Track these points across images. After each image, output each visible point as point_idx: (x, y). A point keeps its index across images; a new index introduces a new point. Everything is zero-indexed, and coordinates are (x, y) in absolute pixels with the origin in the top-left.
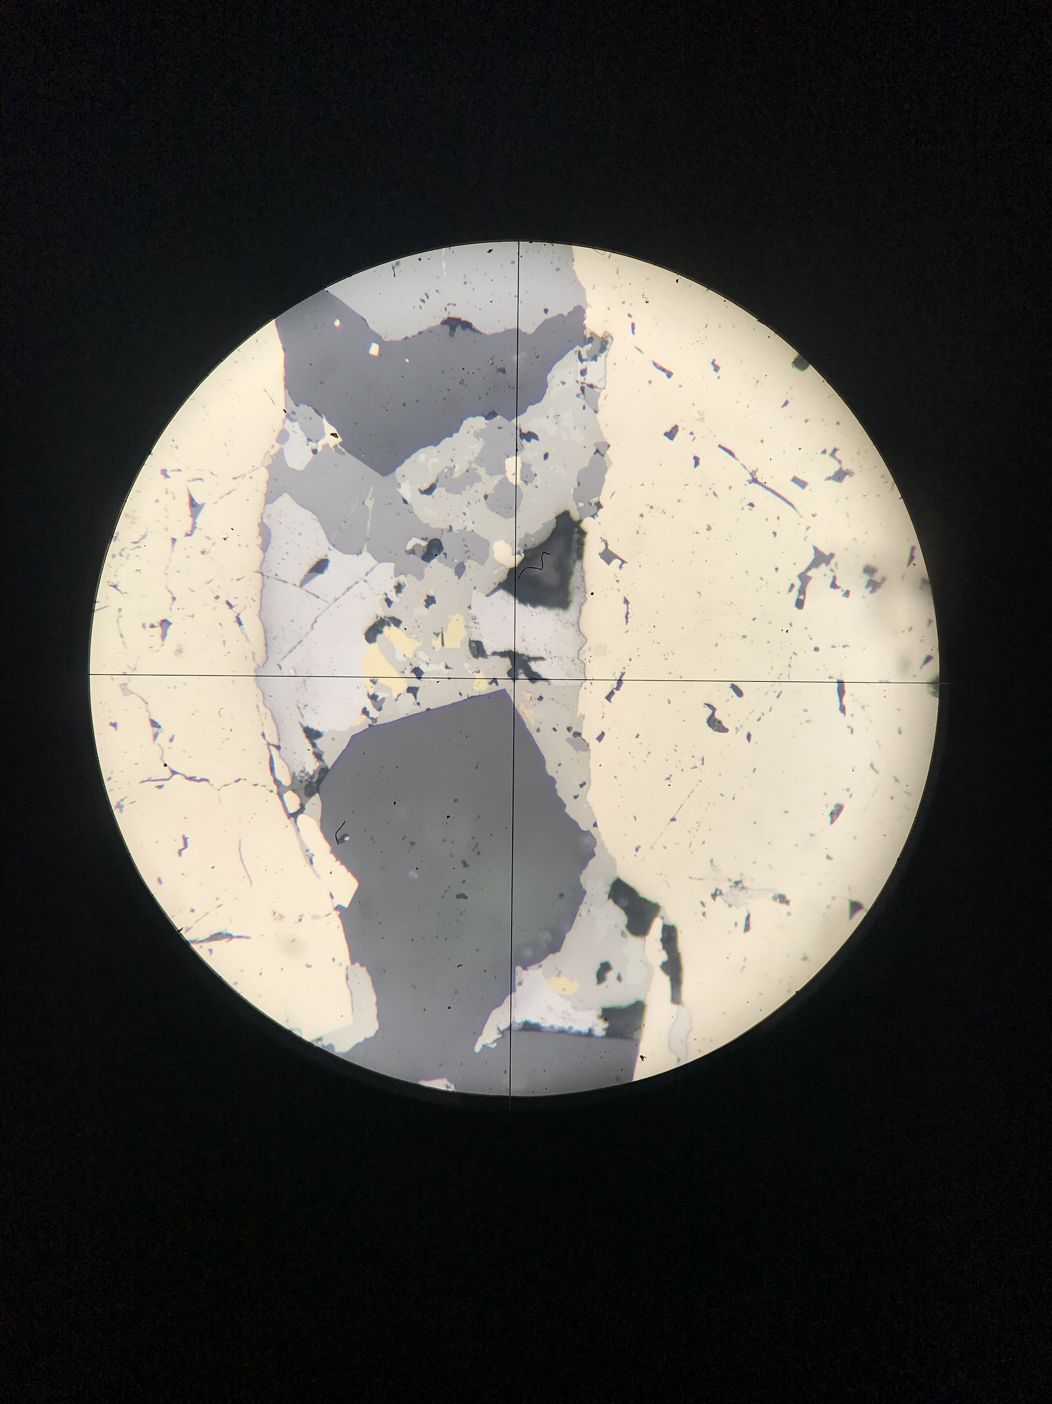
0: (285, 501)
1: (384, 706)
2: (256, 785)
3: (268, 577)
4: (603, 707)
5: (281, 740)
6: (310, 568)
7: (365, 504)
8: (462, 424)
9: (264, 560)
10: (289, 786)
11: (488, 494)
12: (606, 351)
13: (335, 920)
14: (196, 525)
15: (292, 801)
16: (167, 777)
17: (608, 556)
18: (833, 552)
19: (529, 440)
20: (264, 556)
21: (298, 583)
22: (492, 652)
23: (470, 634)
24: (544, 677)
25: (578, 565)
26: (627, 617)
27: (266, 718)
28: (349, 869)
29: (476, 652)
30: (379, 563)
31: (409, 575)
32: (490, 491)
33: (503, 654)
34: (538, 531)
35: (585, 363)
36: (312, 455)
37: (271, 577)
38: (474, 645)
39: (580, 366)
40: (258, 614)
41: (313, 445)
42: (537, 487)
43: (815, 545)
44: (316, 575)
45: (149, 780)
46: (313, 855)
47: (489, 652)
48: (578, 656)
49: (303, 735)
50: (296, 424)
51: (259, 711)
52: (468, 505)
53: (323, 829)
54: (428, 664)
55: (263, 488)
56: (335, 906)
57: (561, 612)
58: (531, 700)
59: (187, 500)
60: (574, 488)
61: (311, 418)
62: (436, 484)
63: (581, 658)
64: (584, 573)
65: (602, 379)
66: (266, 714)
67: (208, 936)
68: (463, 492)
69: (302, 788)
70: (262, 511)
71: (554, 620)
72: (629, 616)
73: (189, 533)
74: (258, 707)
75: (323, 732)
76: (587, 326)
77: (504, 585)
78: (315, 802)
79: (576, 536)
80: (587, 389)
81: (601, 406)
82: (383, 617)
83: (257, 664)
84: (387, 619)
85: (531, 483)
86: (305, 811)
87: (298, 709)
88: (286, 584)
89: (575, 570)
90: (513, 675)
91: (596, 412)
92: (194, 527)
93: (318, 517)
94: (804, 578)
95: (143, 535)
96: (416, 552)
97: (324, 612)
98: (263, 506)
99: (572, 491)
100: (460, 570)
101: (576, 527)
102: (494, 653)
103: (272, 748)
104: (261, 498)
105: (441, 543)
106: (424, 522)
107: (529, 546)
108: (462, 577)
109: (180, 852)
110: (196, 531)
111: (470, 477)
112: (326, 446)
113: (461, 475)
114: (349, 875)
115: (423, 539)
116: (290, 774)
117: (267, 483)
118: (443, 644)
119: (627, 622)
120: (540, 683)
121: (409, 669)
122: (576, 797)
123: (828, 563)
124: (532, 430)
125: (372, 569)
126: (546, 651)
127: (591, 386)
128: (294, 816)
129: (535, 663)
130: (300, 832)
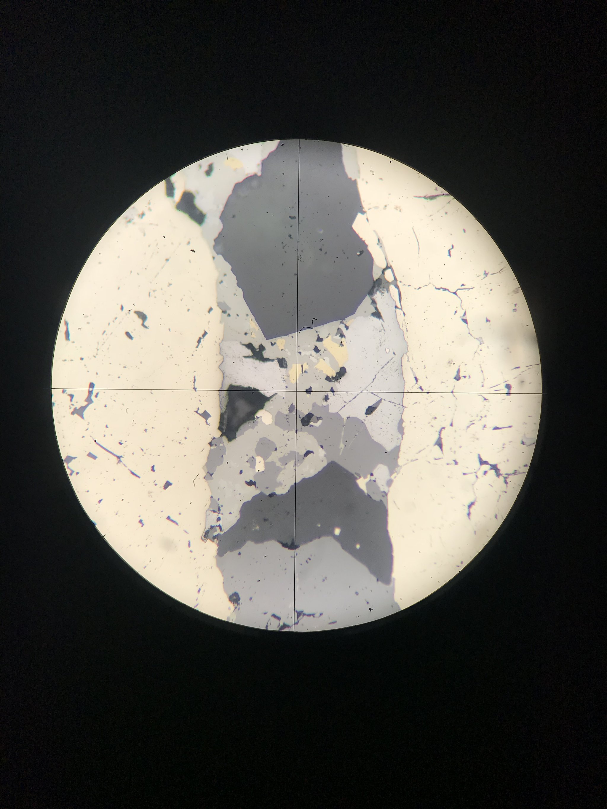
0: (389, 447)
1: (337, 331)
2: (409, 286)
3: (400, 405)
4: (209, 328)
5: (395, 312)
6: (376, 410)
7: (344, 446)
8: (289, 490)
9: (402, 414)
10: (391, 285)
11: (275, 451)
12: (205, 531)
13: (365, 206)
14: (439, 433)
15: (389, 276)
16: (458, 291)
17: (206, 415)
18: (72, 416)
19: (251, 481)
20: (401, 416)
21: (383, 401)
22: (274, 362)
23: (286, 371)
24: (244, 347)
25: (224, 410)
26: (195, 380)
27: (403, 324)
28: (357, 235)
29: (283, 361)
30: (337, 413)
31: (321, 405)
32: (274, 453)
33: (268, 360)
34: (246, 430)
35: (218, 525)
36: (374, 473)
37: (398, 404)
38: (284, 365)
39: (220, 523)
40: (406, 384)
41: (373, 478)
42: (247, 455)
43: (83, 420)
44: (373, 405)
45: (469, 289)
46: (378, 244)
47: (276, 361)
48: (224, 359)
49: (382, 314)
50: (382, 490)
51: (407, 328)
52: (286, 445)
53: (372, 259)
54: (311, 355)
55: (401, 454)
56: (365, 214)
57: (234, 384)
58: (251, 333)
59: (444, 448)
60: (225, 454)
61: (374, 493)
62: (304, 457)
63: (222, 357)
64: (220, 406)
65: (208, 515)
66: (403, 327)
67: (438, 198)
68: (289, 452)
69: (384, 284)
70: (402, 441)
71: (238, 380)
72: (194, 380)
73: (443, 429)
74: (407, 330)
75: (371, 316)
76: (216, 546)
77: (267, 399)
78: (376, 275)
79: (224, 427)
80: (217, 510)
81: (209, 500)
82: (336, 382)
83: (407, 355)
84: (334, 381)
85: (250, 458)
86: (382, 270)
87: (385, 330)
88: (390, 401)
89: (225, 408)
90: (262, 348)
91: (212, 497)
92: (440, 433)
93: (371, 438)
94: (89, 400)
95: (469, 428)
96: (316, 418)
97: (369, 385)
98: (401, 444)
99: (226, 453)
100: (292, 408)
101: (225, 432)
102: (273, 360)
103: (400, 306)
104: (402, 449)
105: (302, 424)
106: (311, 436)
107: (252, 422)
108: (291, 404)
109: (453, 246)
110: (439, 430)
111: (284, 461)
112: (365, 477)
113: (290, 462)
114: (357, 232)
115: (312, 426)
116: (390, 292)
117: (398, 457)
118: (302, 366)
119: (195, 377)
120: (247, 343)
121: (321, 352)
122: (225, 275)
123: (75, 409)
124: (249, 486)
125: (341, 409)
126: (243, 362)
127: (214, 511)
128: (388, 267)
129: (249, 355)
130: (384, 258)
